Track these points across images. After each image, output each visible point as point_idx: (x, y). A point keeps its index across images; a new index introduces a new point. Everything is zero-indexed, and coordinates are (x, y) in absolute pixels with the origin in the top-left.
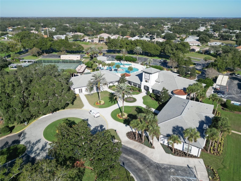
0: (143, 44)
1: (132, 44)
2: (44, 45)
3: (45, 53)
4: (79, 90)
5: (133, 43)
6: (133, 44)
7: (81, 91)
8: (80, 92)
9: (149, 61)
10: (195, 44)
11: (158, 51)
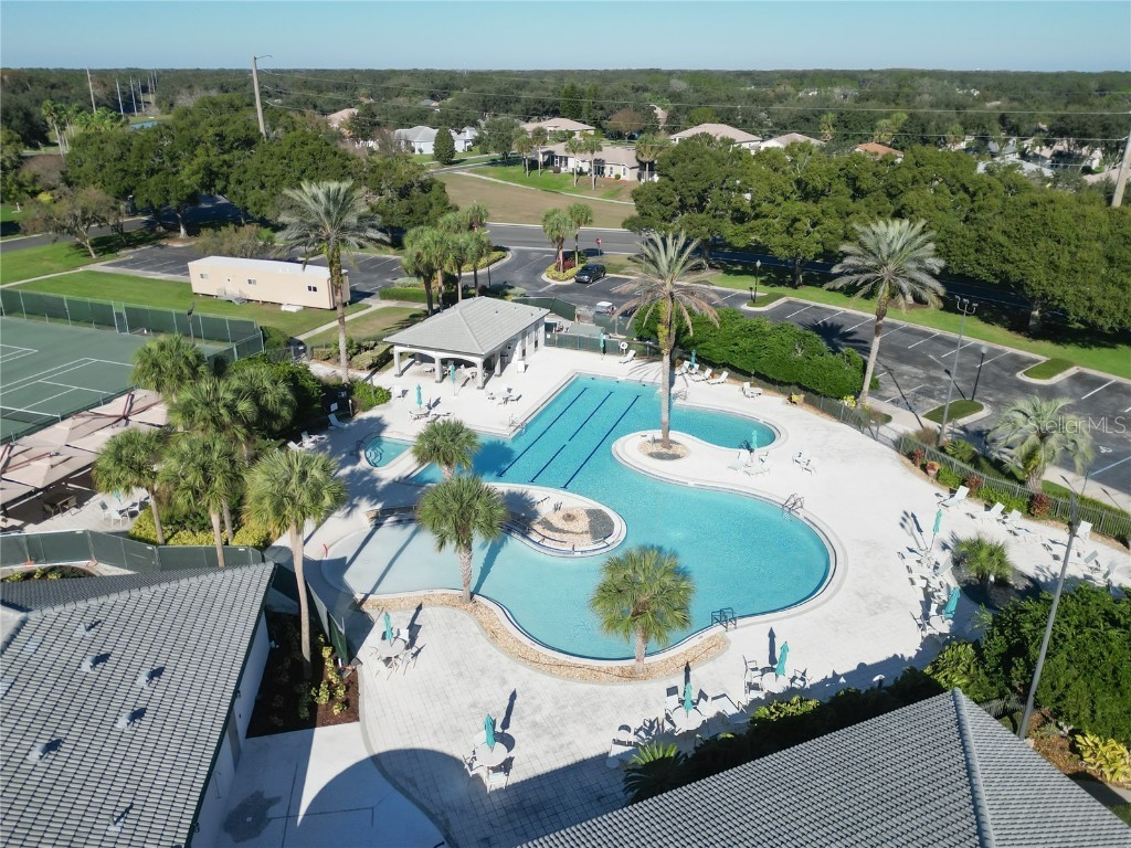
0: (973, 195)
1: (858, 193)
5: (867, 182)
6: (870, 198)
9: (1033, 439)
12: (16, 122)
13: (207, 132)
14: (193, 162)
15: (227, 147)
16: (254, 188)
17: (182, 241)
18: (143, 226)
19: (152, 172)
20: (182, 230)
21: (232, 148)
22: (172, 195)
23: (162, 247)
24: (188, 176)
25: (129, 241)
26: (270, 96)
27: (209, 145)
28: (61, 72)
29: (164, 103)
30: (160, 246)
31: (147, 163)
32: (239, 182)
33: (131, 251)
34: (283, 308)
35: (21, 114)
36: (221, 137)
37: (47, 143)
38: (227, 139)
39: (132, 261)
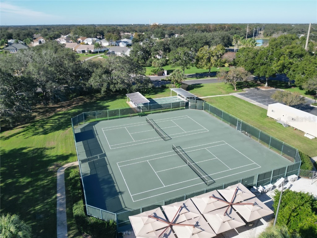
12: (225, 40)
13: (286, 51)
14: (278, 62)
15: (292, 57)
16: (299, 74)
17: (266, 88)
18: (253, 79)
19: (263, 64)
20: (266, 84)
21: (294, 57)
22: (268, 73)
23: (258, 89)
24: (275, 67)
25: (248, 85)
26: (300, 33)
27: (285, 55)
28: (240, 24)
29: (265, 34)
30: (257, 88)
31: (262, 61)
32: (294, 71)
33: (248, 89)
34: (305, 135)
35: (227, 38)
36: (291, 53)
37: (231, 45)
38: (293, 54)
39: (247, 94)
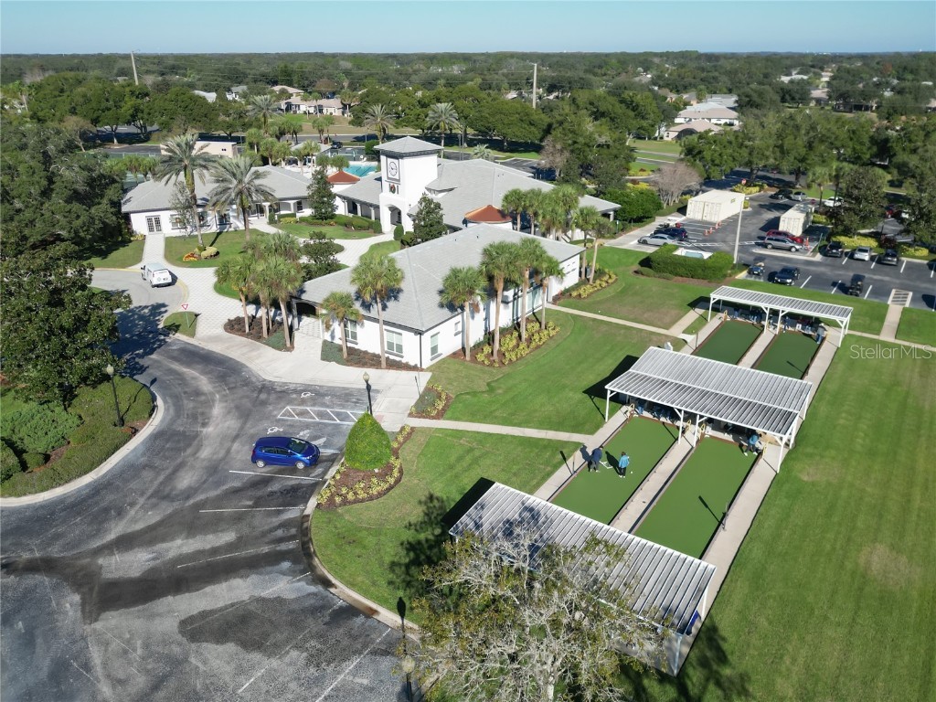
2: (109, 109)
3: (115, 141)
4: (149, 220)
7: (154, 224)
8: (151, 229)
10: (719, 119)
11: (533, 128)
